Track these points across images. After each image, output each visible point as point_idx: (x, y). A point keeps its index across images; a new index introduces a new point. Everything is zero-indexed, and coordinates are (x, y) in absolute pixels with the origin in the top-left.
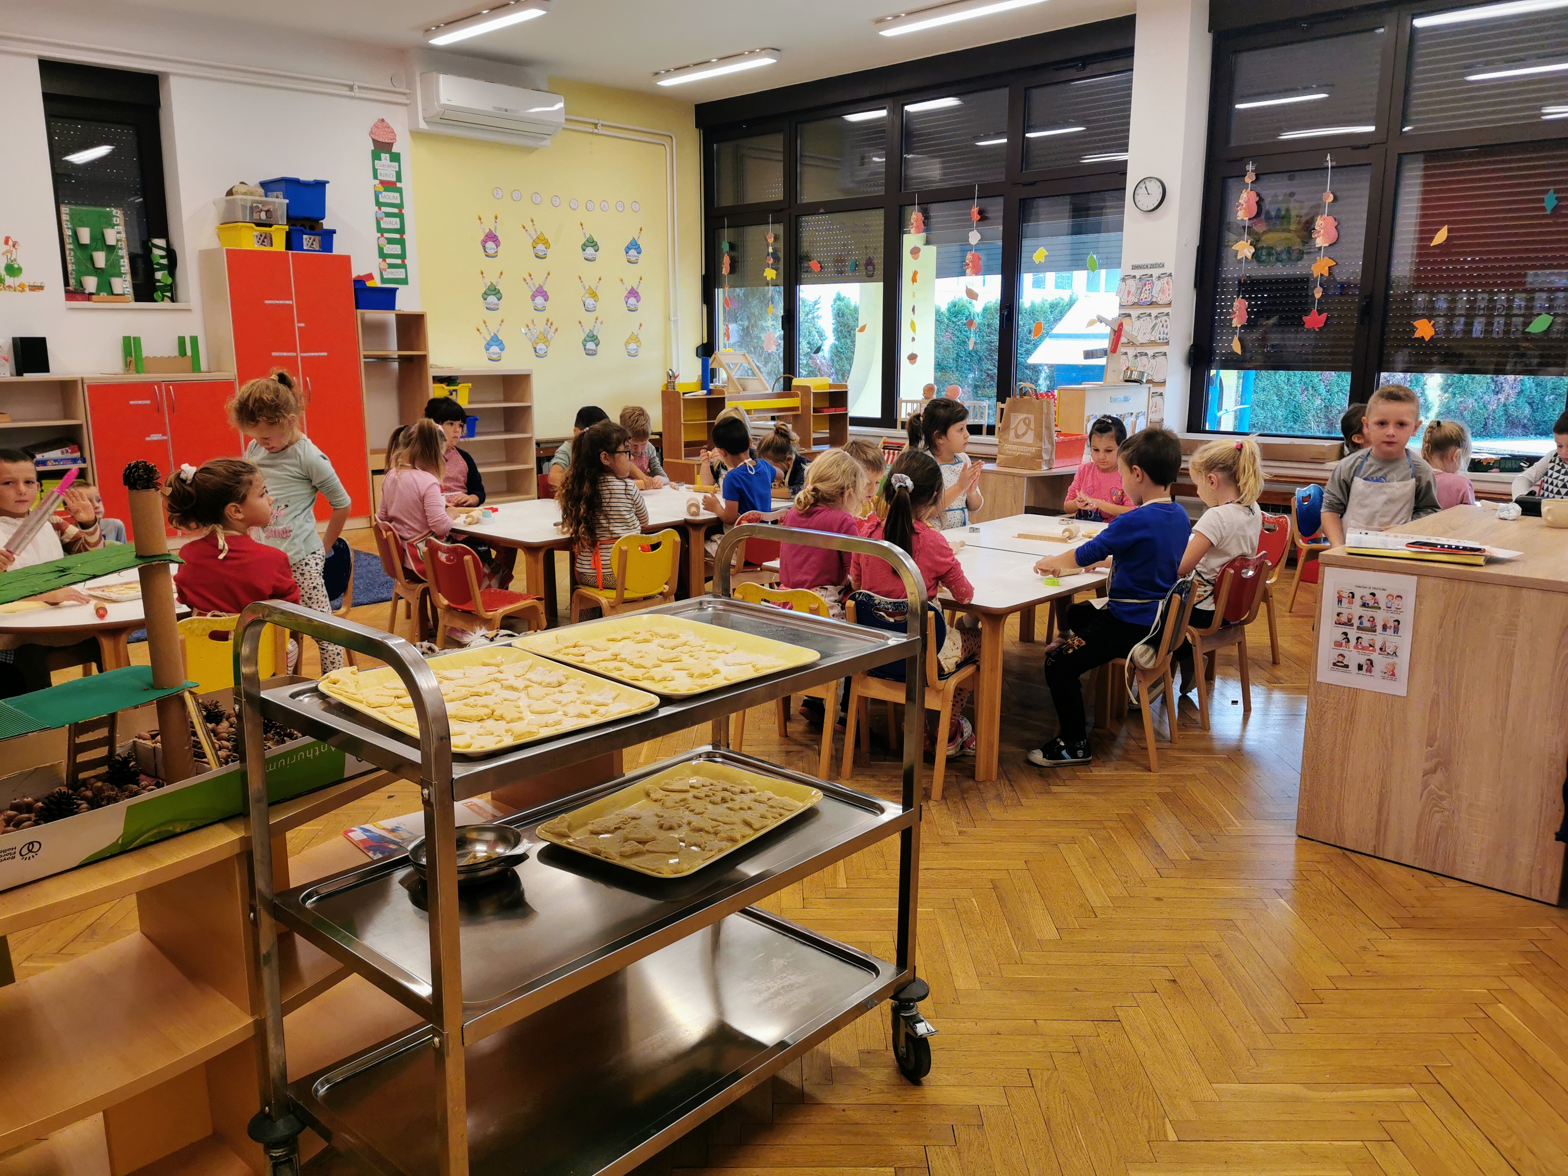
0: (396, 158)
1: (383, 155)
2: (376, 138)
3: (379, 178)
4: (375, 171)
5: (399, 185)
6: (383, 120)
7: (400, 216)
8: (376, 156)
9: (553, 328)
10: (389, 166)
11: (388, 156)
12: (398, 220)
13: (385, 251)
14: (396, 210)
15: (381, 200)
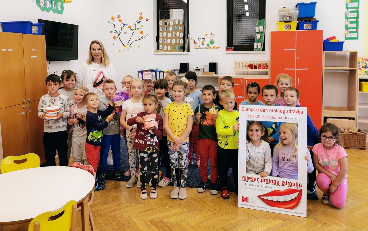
12: (356, 13)
13: (348, 27)
14: (356, 10)
15: (349, 6)
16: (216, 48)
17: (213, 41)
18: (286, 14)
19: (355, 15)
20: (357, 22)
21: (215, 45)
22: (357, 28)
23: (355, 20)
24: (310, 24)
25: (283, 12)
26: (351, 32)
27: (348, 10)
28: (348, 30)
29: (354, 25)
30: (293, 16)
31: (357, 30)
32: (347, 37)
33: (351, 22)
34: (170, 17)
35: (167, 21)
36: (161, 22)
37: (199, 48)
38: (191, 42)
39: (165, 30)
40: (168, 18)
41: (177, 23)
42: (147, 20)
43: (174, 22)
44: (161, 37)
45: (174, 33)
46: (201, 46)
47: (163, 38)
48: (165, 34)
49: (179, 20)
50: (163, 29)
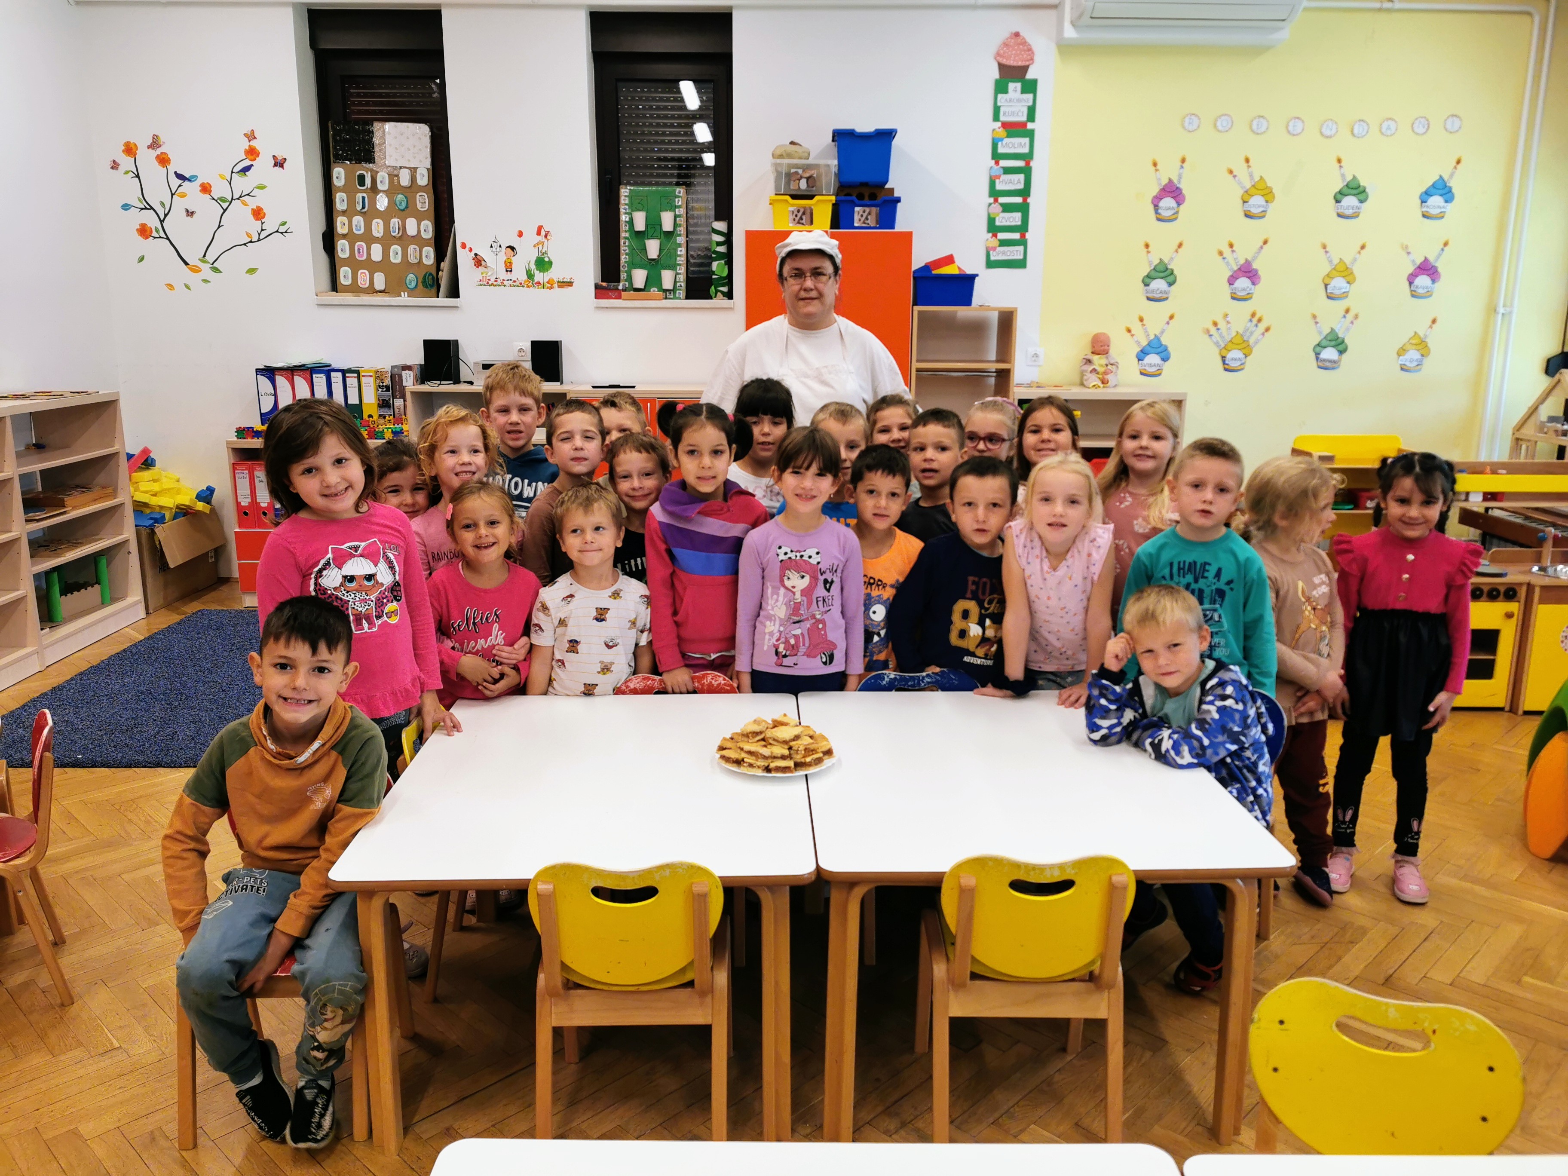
0: (1030, 87)
1: (1012, 86)
2: (1004, 61)
3: (1003, 118)
4: (996, 110)
5: (1030, 126)
6: (1017, 35)
7: (1027, 171)
8: (1001, 88)
9: (1262, 326)
10: (1019, 101)
11: (1018, 85)
12: (1021, 177)
13: (998, 223)
14: (1020, 163)
15: (1001, 150)
16: (559, 287)
17: (546, 259)
18: (797, 166)
19: (1019, 182)
20: (1024, 209)
21: (555, 274)
22: (1023, 229)
23: (1018, 200)
24: (874, 210)
25: (786, 161)
26: (1004, 243)
27: (997, 163)
28: (995, 235)
29: (1015, 218)
30: (819, 175)
31: (1023, 236)
32: (992, 258)
33: (1007, 208)
34: (377, 155)
35: (363, 169)
36: (339, 174)
37: (497, 283)
38: (464, 260)
39: (359, 207)
40: (370, 159)
41: (405, 180)
42: (279, 163)
43: (393, 176)
44: (344, 236)
45: (395, 222)
46: (503, 275)
47: (349, 236)
48: (358, 220)
49: (413, 171)
50: (351, 201)
